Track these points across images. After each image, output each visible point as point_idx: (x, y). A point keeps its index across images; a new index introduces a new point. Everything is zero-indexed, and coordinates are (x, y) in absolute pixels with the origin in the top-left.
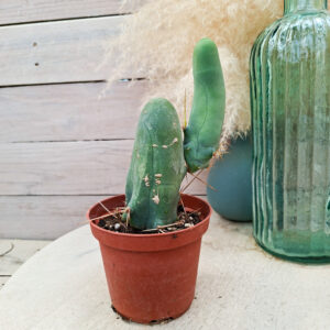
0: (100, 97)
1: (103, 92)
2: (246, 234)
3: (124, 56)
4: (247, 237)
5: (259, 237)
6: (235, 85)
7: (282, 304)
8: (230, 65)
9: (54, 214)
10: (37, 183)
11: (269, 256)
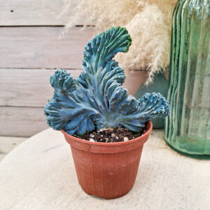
0: (60, 37)
1: (63, 33)
2: (159, 137)
3: (79, 7)
4: (159, 140)
5: (168, 140)
6: (160, 34)
7: (188, 188)
8: (158, 19)
9: (24, 120)
10: (12, 98)
11: (176, 153)
